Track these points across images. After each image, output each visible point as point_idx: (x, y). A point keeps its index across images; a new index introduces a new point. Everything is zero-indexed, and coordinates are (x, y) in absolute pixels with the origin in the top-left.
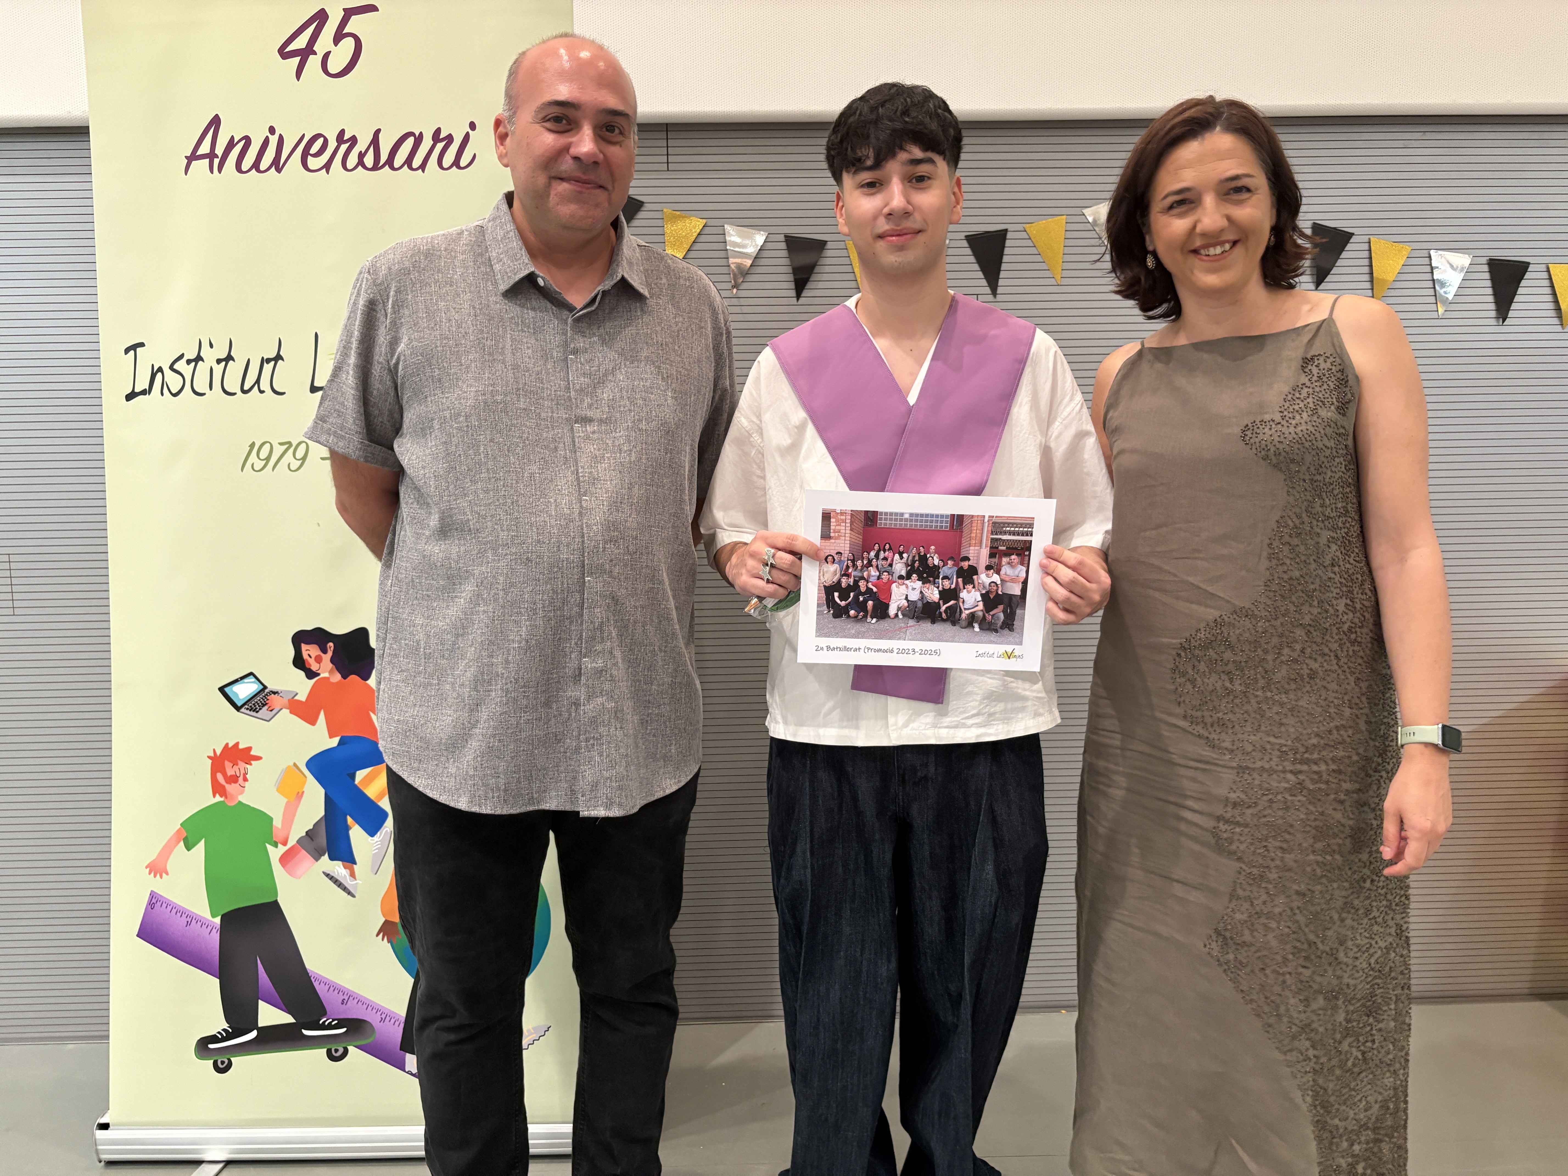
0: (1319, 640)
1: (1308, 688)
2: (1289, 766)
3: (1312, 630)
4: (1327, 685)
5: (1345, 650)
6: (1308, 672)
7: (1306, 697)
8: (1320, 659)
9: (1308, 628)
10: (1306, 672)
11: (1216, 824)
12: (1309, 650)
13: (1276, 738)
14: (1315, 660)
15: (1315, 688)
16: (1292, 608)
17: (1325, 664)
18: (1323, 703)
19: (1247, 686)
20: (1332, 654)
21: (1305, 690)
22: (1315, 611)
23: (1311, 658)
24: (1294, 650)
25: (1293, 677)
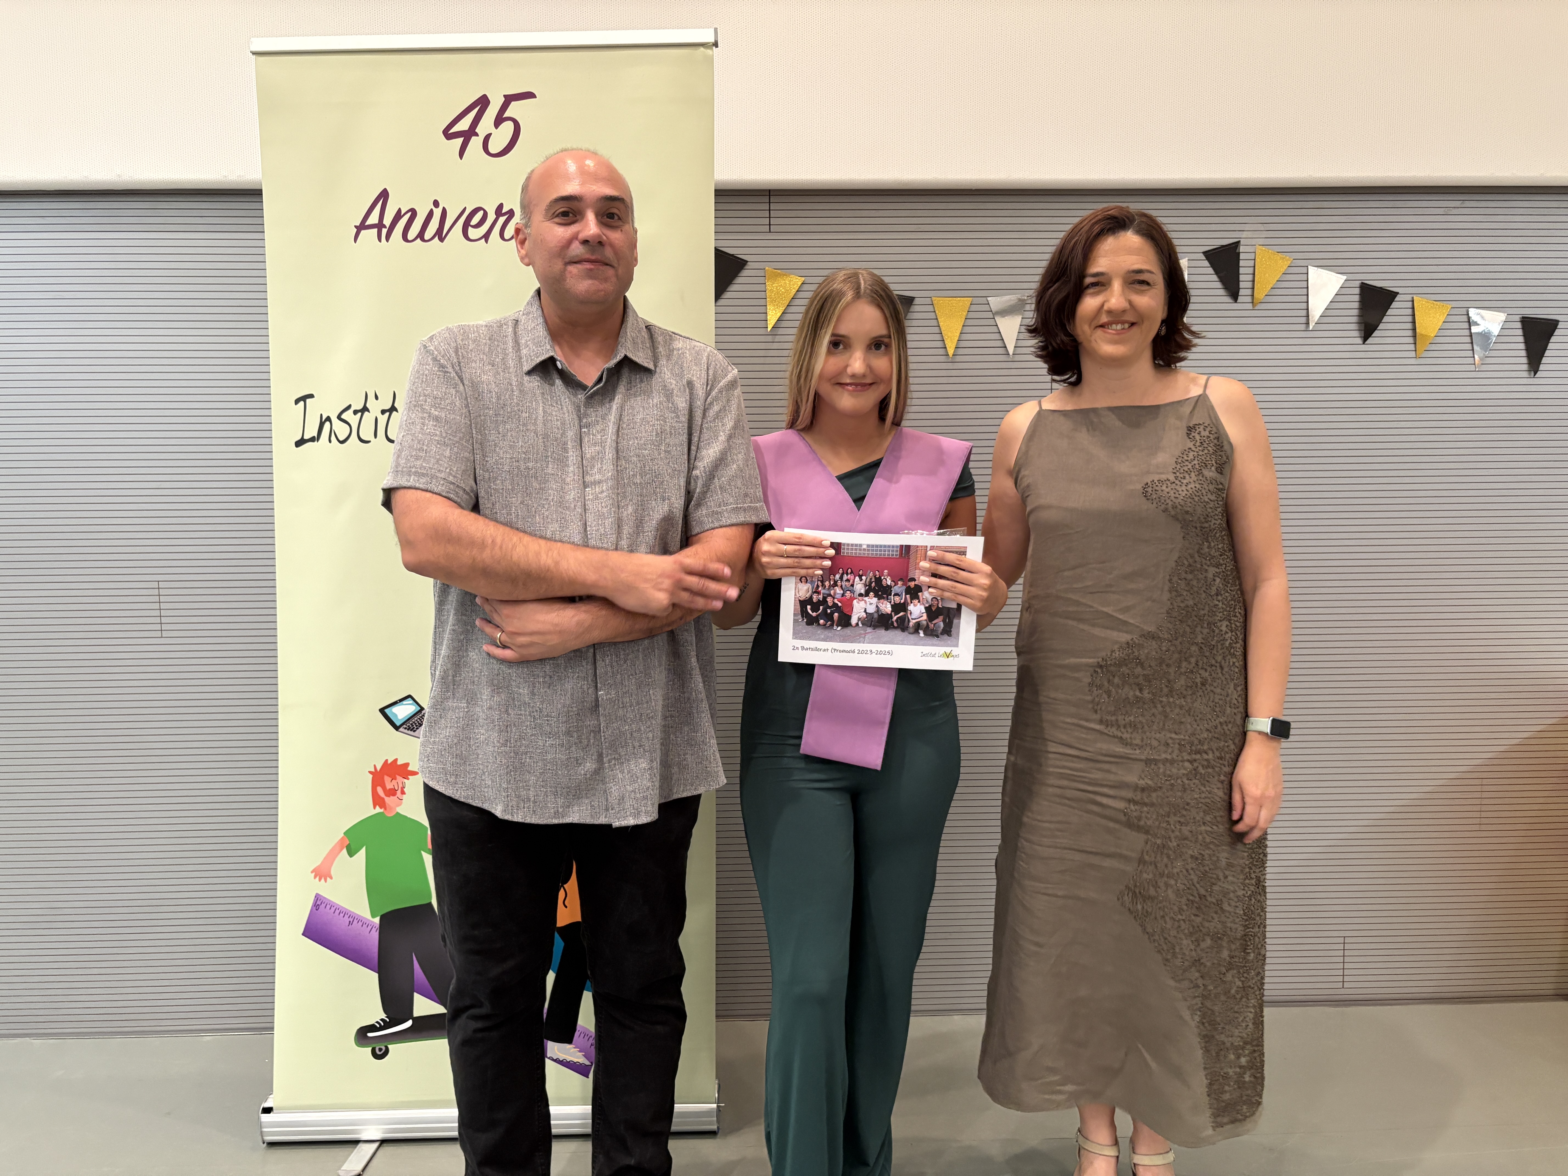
0: (1207, 654)
1: (1201, 693)
2: (1186, 757)
3: (1203, 646)
4: (1215, 690)
5: (1227, 661)
6: (1201, 680)
7: (1199, 700)
8: (1209, 669)
9: (1201, 645)
10: (1198, 680)
11: (1127, 806)
12: (1200, 664)
13: (1176, 733)
14: (1206, 670)
15: (1206, 692)
16: (1188, 629)
17: (1213, 674)
18: (1211, 704)
19: (1153, 694)
20: (1218, 665)
21: (1198, 694)
22: (1205, 631)
23: (1202, 668)
24: (1190, 663)
25: (1189, 684)
